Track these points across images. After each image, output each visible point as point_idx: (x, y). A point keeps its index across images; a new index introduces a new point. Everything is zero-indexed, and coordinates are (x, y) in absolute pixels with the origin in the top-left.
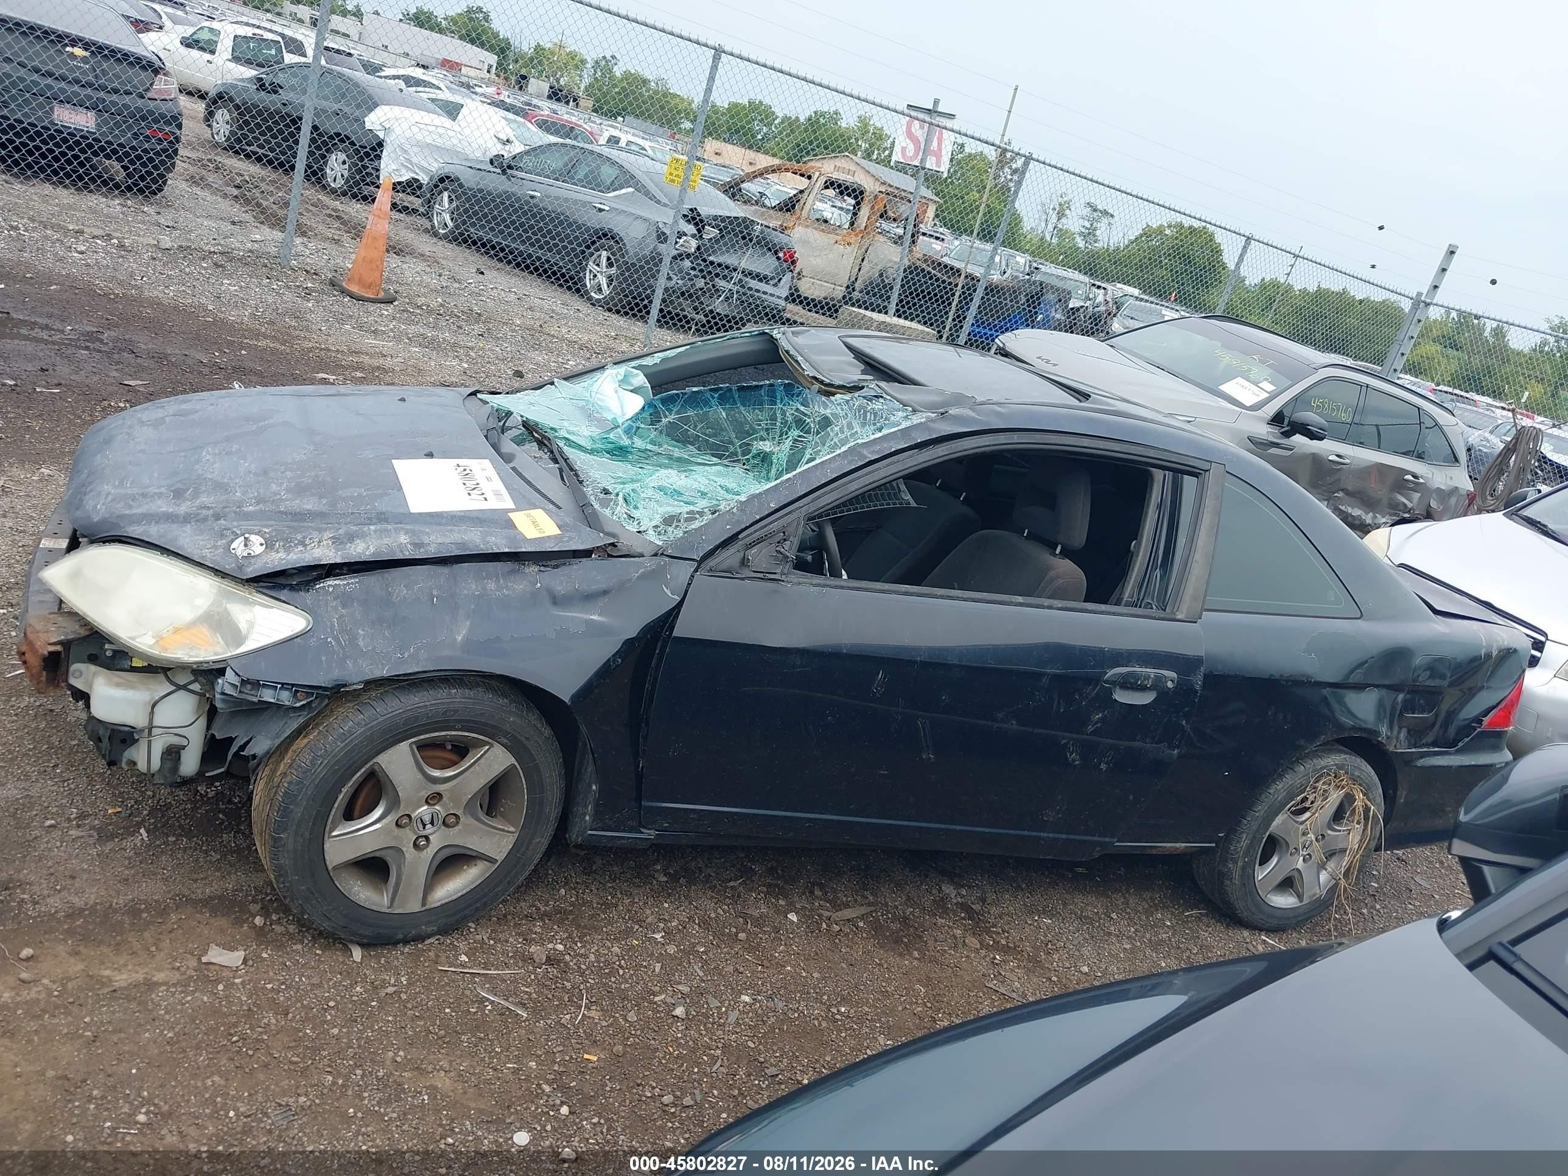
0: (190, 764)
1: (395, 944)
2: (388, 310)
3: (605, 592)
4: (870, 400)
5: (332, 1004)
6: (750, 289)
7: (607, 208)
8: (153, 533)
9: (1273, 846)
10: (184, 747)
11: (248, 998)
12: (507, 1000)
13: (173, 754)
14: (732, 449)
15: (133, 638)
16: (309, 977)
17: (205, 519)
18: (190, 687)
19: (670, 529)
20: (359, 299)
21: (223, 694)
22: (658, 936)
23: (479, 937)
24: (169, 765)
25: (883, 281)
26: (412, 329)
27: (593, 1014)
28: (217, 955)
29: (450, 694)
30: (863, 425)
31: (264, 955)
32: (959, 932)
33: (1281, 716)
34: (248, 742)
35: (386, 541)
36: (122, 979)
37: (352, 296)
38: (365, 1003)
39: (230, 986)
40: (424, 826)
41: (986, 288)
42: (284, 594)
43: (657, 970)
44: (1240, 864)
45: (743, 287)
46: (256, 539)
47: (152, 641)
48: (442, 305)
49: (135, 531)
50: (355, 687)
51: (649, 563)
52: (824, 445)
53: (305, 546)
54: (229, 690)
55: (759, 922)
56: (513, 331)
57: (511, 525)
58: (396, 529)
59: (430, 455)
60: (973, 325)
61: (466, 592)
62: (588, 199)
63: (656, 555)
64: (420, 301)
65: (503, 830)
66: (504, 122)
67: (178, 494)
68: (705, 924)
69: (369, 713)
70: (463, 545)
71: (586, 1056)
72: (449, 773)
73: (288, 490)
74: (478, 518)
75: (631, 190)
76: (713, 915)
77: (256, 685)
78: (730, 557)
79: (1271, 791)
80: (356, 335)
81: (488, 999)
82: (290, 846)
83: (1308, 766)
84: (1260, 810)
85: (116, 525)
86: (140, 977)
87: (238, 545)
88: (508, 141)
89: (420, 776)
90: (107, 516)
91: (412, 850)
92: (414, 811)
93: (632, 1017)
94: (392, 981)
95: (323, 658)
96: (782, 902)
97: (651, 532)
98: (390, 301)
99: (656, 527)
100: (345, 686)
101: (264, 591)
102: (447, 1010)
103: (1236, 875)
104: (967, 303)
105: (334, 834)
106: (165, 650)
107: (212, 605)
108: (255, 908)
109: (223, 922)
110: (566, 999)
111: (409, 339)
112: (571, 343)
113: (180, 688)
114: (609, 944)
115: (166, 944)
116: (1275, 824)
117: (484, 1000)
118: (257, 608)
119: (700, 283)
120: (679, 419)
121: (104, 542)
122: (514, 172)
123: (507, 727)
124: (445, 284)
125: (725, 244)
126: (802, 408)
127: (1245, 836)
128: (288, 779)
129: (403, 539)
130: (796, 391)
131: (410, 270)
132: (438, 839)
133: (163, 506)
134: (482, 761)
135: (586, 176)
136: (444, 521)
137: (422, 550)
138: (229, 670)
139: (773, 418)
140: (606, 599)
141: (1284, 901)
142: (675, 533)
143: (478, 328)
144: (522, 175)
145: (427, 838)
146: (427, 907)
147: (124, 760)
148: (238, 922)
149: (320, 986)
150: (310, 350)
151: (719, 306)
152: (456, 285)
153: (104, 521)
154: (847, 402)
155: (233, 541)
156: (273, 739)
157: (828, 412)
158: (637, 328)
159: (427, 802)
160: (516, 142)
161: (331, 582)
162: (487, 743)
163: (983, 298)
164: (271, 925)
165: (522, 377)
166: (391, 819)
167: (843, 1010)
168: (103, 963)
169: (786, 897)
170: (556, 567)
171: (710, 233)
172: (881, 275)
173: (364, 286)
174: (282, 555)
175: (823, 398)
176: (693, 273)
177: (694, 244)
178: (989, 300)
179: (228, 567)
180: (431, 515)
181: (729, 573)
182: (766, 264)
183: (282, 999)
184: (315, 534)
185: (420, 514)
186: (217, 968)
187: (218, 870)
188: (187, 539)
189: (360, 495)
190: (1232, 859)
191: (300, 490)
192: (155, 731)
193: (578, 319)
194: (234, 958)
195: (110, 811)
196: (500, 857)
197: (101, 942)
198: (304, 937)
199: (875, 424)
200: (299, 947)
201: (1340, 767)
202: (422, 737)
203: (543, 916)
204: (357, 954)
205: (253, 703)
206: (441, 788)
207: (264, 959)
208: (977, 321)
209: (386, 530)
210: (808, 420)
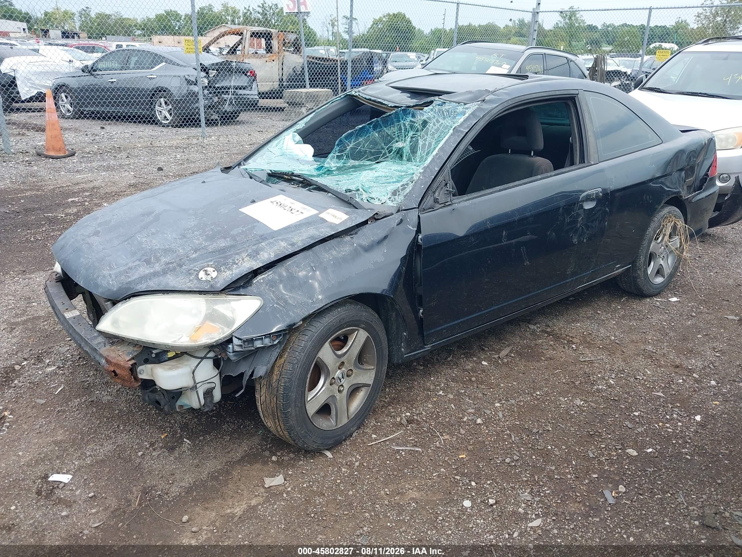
0: (217, 395)
1: (340, 443)
2: (75, 159)
3: (386, 237)
4: (442, 105)
5: (338, 481)
6: (241, 95)
7: (155, 77)
8: (153, 285)
9: (651, 257)
10: (214, 388)
11: (301, 494)
12: (407, 446)
13: (208, 393)
14: (383, 152)
15: (175, 341)
16: (318, 474)
17: (174, 269)
18: (208, 356)
19: (396, 197)
20: (57, 158)
21: (234, 352)
22: (441, 393)
23: (372, 424)
24: (209, 399)
25: (296, 74)
26: (95, 164)
27: (446, 437)
28: (269, 482)
29: (339, 312)
30: (444, 118)
31: (290, 473)
32: (552, 342)
33: (648, 197)
34: (253, 373)
35: (275, 248)
36: (238, 510)
37: (53, 158)
38: (351, 474)
39: (288, 493)
40: (340, 380)
41: (352, 61)
42: (242, 291)
43: (453, 407)
44: (642, 270)
45: (237, 95)
46: (210, 270)
47: (188, 339)
48: (98, 149)
49: (142, 287)
50: (299, 324)
51: (397, 217)
52: (427, 135)
53: (237, 264)
54: (237, 349)
55: (473, 370)
56: (140, 150)
57: (324, 221)
58: (275, 241)
59: (253, 202)
60: (351, 80)
61: (325, 260)
62: (144, 75)
63: (398, 211)
64: (87, 150)
65: (370, 369)
66: (64, 52)
67: (148, 262)
68: (453, 380)
69: (309, 333)
70: (312, 237)
71: (460, 457)
72: (345, 350)
73: (206, 241)
74: (307, 223)
75: (164, 64)
76: (454, 375)
77: (251, 341)
78: (429, 201)
79: (647, 233)
80: (70, 176)
81: (399, 450)
82: (294, 414)
83: (658, 217)
84: (645, 243)
85: (129, 289)
86: (245, 506)
87: (202, 275)
88: (70, 61)
89: (335, 357)
90: (120, 285)
91: (338, 394)
92: (335, 375)
93: (463, 431)
94: (354, 460)
95: (278, 315)
96: (475, 359)
97: (388, 201)
98: (73, 155)
99: (390, 198)
100: (294, 324)
101: (232, 293)
102: (388, 462)
103: (642, 275)
104: (346, 71)
105: (309, 399)
106: (196, 341)
107: (207, 310)
108: (267, 453)
109: (258, 466)
110: (430, 436)
111: (96, 169)
112: (170, 147)
113: (202, 359)
114: (425, 404)
115: (242, 487)
116: (651, 247)
117: (398, 451)
118: (232, 303)
119: (216, 99)
120: (356, 145)
121: (126, 299)
122: (97, 72)
123: (363, 319)
124: (93, 139)
125: (222, 76)
126: (413, 119)
127: (642, 257)
128: (283, 381)
129: (283, 244)
130: (408, 111)
131: (70, 137)
132: (346, 384)
133: (144, 270)
134: (357, 339)
135: (135, 64)
136: (293, 229)
137: (296, 246)
138: (234, 339)
139: (400, 129)
140: (386, 241)
141: (659, 280)
142: (399, 199)
143: (124, 155)
144: (100, 73)
145: (342, 386)
146: (350, 419)
147: (177, 407)
148: (265, 463)
149: (326, 476)
150: (54, 189)
151: (227, 108)
152: (97, 137)
153: (120, 289)
154: (432, 110)
155: (197, 275)
156: (266, 365)
157: (425, 117)
158: (194, 131)
159: (339, 368)
160: (74, 60)
161: (260, 278)
162: (356, 330)
163: (352, 66)
164: (281, 458)
165: (162, 170)
166: (328, 382)
167: (538, 393)
168: (223, 508)
169: (474, 356)
170: (356, 233)
171: (212, 73)
172: (295, 72)
173: (57, 151)
174: (228, 273)
175: (421, 111)
176: (210, 95)
177: (206, 81)
178: (355, 66)
179: (207, 288)
180: (285, 229)
181: (432, 208)
182: (243, 81)
183: (315, 489)
184: (237, 257)
185: (280, 230)
186: (275, 487)
187: (234, 443)
188: (172, 282)
189: (242, 231)
190: (639, 269)
191: (211, 238)
192: (198, 386)
193: (165, 135)
194: (279, 480)
195: (162, 437)
196: (371, 382)
197: (213, 499)
198: (299, 457)
199: (450, 116)
200: (302, 462)
201: (669, 212)
202: (333, 337)
203: (389, 404)
204: (329, 454)
205: (253, 350)
206: (343, 359)
207: (291, 475)
208: (353, 78)
209: (271, 243)
210: (417, 125)
